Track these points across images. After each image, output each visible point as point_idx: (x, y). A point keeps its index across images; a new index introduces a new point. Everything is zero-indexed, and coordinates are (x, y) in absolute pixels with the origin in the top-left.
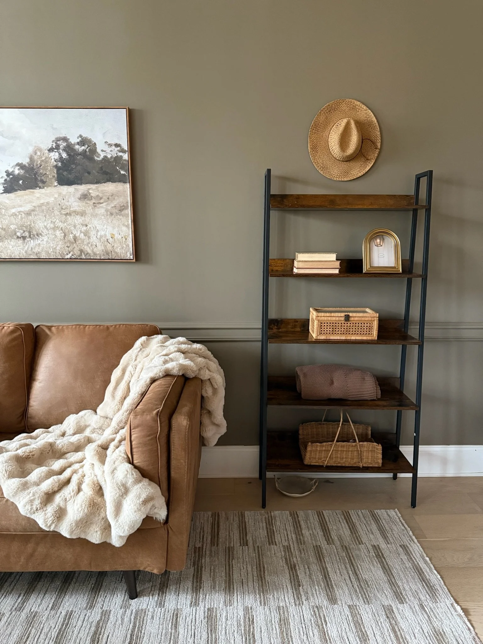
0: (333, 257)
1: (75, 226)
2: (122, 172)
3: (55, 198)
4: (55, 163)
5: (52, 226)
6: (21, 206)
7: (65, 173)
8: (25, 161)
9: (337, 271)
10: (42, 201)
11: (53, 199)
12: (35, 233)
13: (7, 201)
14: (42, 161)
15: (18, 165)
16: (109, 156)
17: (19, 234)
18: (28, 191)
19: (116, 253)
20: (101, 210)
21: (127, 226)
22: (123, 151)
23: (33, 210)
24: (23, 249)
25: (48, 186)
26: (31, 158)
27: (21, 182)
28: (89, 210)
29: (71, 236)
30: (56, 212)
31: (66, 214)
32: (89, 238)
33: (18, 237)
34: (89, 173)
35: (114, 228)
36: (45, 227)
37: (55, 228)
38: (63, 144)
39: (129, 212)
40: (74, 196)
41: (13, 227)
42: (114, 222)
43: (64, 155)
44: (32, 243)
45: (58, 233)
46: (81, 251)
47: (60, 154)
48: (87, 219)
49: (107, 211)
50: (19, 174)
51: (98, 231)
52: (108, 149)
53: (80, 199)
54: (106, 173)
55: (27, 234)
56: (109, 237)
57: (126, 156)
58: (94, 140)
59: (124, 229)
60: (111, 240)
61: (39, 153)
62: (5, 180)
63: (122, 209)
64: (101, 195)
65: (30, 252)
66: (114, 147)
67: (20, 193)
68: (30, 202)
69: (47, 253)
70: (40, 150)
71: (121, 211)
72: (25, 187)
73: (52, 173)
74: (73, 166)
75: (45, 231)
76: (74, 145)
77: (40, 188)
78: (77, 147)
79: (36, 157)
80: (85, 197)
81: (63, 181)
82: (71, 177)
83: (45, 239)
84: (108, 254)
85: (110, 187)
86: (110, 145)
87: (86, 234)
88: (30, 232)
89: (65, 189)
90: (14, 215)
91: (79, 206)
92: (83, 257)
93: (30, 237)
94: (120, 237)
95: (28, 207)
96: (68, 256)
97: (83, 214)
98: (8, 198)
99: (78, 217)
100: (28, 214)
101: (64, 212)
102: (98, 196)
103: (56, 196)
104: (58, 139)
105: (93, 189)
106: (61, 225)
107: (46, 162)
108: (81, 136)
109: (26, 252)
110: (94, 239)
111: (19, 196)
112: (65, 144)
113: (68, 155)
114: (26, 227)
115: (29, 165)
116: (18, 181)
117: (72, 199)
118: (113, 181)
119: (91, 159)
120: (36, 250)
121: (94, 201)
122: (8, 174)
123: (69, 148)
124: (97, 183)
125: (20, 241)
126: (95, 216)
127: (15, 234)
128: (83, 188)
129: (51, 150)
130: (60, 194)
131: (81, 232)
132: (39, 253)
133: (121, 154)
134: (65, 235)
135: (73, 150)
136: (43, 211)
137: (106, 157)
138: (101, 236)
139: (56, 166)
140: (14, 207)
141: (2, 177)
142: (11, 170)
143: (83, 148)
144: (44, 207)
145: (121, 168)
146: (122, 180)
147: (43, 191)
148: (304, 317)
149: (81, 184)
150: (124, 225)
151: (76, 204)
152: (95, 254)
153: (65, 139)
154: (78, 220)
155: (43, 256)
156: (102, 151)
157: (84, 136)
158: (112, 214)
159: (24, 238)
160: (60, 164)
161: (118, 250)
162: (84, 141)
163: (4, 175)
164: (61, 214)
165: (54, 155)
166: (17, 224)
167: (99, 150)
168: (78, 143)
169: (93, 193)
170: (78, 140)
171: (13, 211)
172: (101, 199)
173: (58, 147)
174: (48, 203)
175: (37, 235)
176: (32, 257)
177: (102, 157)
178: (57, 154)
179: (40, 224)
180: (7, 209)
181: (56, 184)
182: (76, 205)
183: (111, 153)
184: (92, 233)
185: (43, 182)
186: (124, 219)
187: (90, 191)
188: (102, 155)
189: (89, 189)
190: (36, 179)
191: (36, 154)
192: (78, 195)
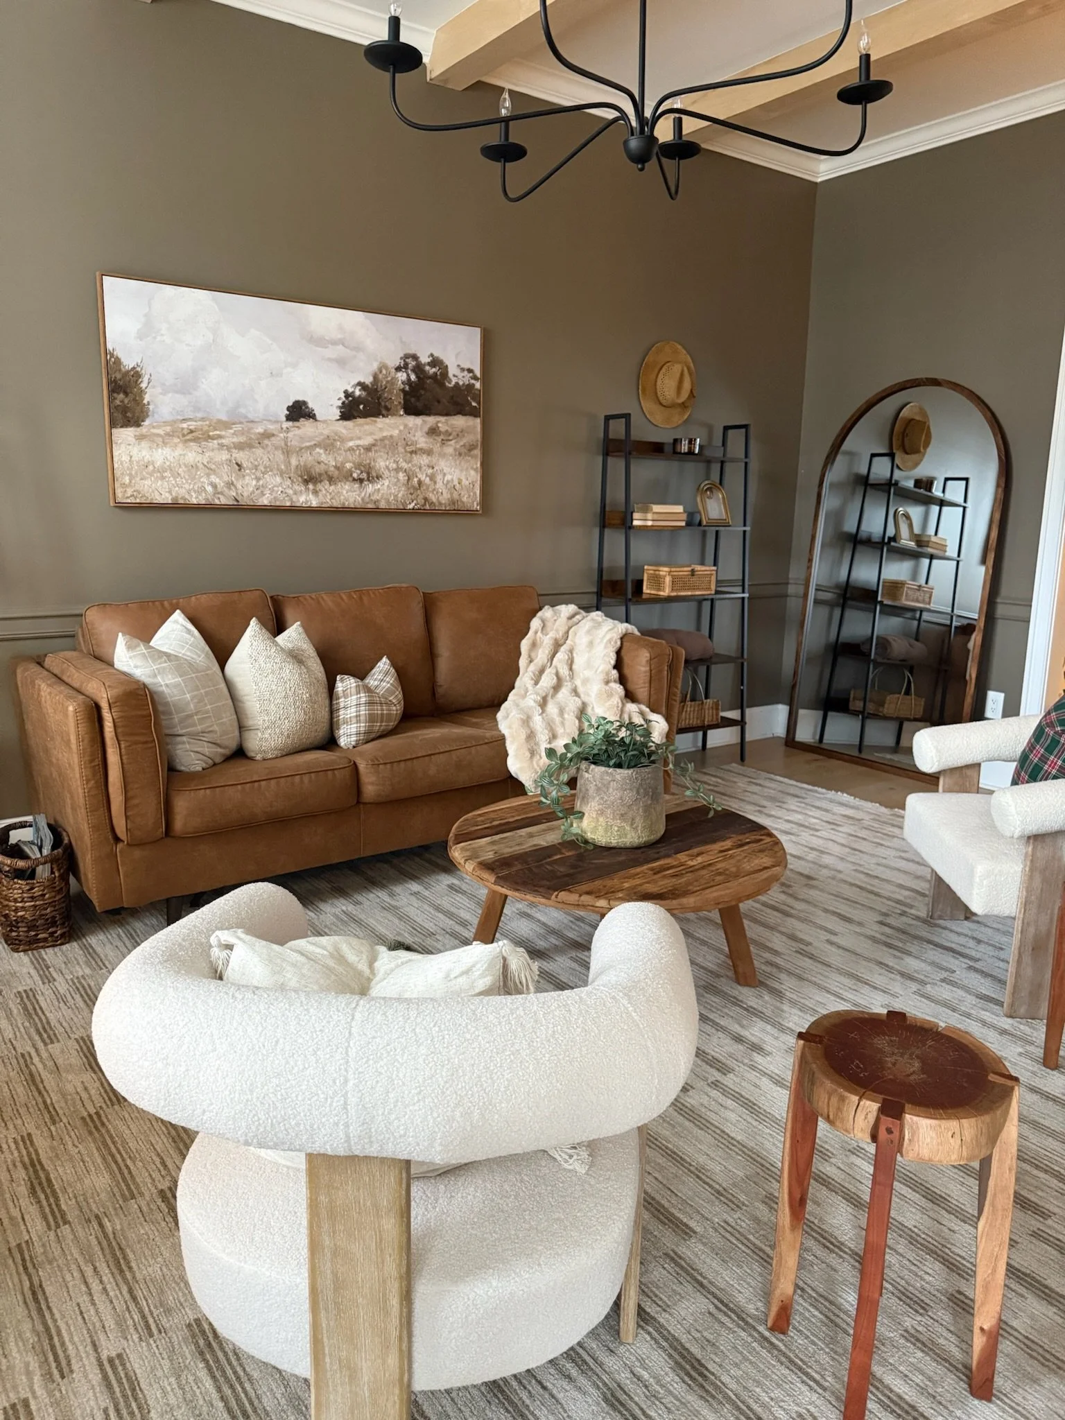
0: (680, 509)
1: (420, 468)
2: (474, 404)
3: (400, 431)
4: (402, 386)
5: (394, 466)
6: (360, 438)
7: (413, 400)
8: (368, 380)
9: (683, 524)
10: (385, 434)
11: (397, 432)
12: (374, 474)
13: (344, 431)
14: (388, 382)
15: (359, 384)
16: (461, 383)
17: (355, 475)
18: (368, 420)
19: (463, 503)
20: (449, 450)
21: (476, 470)
22: (475, 378)
23: (374, 445)
24: (359, 495)
25: (393, 415)
26: (375, 377)
27: (361, 407)
28: (437, 448)
29: (416, 480)
30: (401, 449)
31: (412, 452)
32: (435, 483)
33: (354, 480)
34: (439, 402)
35: (461, 471)
36: (387, 467)
37: (398, 470)
38: (412, 363)
39: (478, 452)
40: (421, 429)
41: (348, 465)
42: (463, 463)
43: (413, 377)
44: (370, 488)
45: (401, 475)
46: (426, 499)
47: (408, 375)
48: (434, 459)
49: (455, 450)
50: (360, 396)
51: (445, 475)
52: (460, 375)
53: (427, 433)
54: (456, 404)
55: (364, 476)
56: (456, 482)
57: (478, 385)
58: (447, 362)
59: (473, 473)
60: (458, 487)
61: (384, 372)
62: (343, 403)
63: (471, 448)
64: (450, 430)
65: (367, 500)
66: (466, 373)
67: (360, 421)
68: (371, 434)
69: (388, 502)
70: (386, 367)
71: (470, 450)
72: (365, 415)
73: (398, 399)
74: (423, 392)
75: (386, 473)
76: (425, 365)
77: (384, 416)
78: (427, 368)
79: (380, 376)
80: (433, 431)
81: (411, 410)
82: (419, 405)
83: (386, 482)
84: (454, 503)
85: (460, 421)
86: (463, 370)
87: (432, 478)
88: (368, 474)
89: (413, 421)
90: (351, 449)
91: (426, 442)
92: (427, 507)
93: (368, 480)
94: (467, 483)
95: (367, 441)
96: (411, 506)
97: (429, 452)
98: (345, 427)
99: (425, 457)
100: (368, 449)
101: (408, 449)
102: (447, 431)
103: (402, 428)
104: (407, 356)
105: (443, 422)
106: (404, 465)
107: (393, 384)
108: (432, 355)
109: (363, 499)
110: (440, 485)
111: (358, 425)
112: (414, 363)
113: (417, 377)
114: (364, 466)
115: (373, 385)
116: (358, 406)
117: (419, 434)
118: (465, 415)
119: (442, 385)
120: (375, 497)
121: (442, 437)
122: (347, 395)
123: (419, 369)
124: (447, 414)
125: (357, 485)
126: (442, 455)
127: (351, 475)
128: (431, 420)
129: (398, 369)
130: (406, 426)
131: (427, 475)
132: (378, 501)
133: (473, 381)
134: (409, 479)
135: (423, 371)
136: (385, 447)
137: (457, 383)
138: (448, 482)
139: (403, 390)
140: (351, 439)
141: (339, 399)
142: (350, 390)
143: (434, 370)
144: (387, 442)
145: (472, 399)
146: (474, 413)
147: (387, 420)
148: (640, 578)
149: (429, 414)
150: (472, 468)
151: (423, 439)
152: (440, 504)
153: (415, 357)
154: (424, 460)
155: (383, 505)
156: (454, 376)
157: (436, 355)
158: (460, 454)
159: (361, 481)
160: (407, 388)
161: (465, 499)
162: (435, 362)
163: (342, 395)
164: (406, 451)
165: (402, 376)
166: (354, 463)
167: (450, 375)
168: (429, 364)
169: (442, 427)
170: (429, 360)
171: (351, 444)
172: (450, 435)
173: (406, 366)
174: (391, 436)
175: (378, 478)
176: (370, 506)
177: (453, 383)
178: (405, 375)
179: (382, 463)
180: (343, 440)
181: (402, 413)
182: (422, 441)
183: (464, 379)
184: (439, 478)
185: (388, 409)
186: (472, 461)
187: (440, 425)
188: (454, 380)
189: (438, 422)
190: (379, 404)
191: (381, 372)
192: (426, 429)
